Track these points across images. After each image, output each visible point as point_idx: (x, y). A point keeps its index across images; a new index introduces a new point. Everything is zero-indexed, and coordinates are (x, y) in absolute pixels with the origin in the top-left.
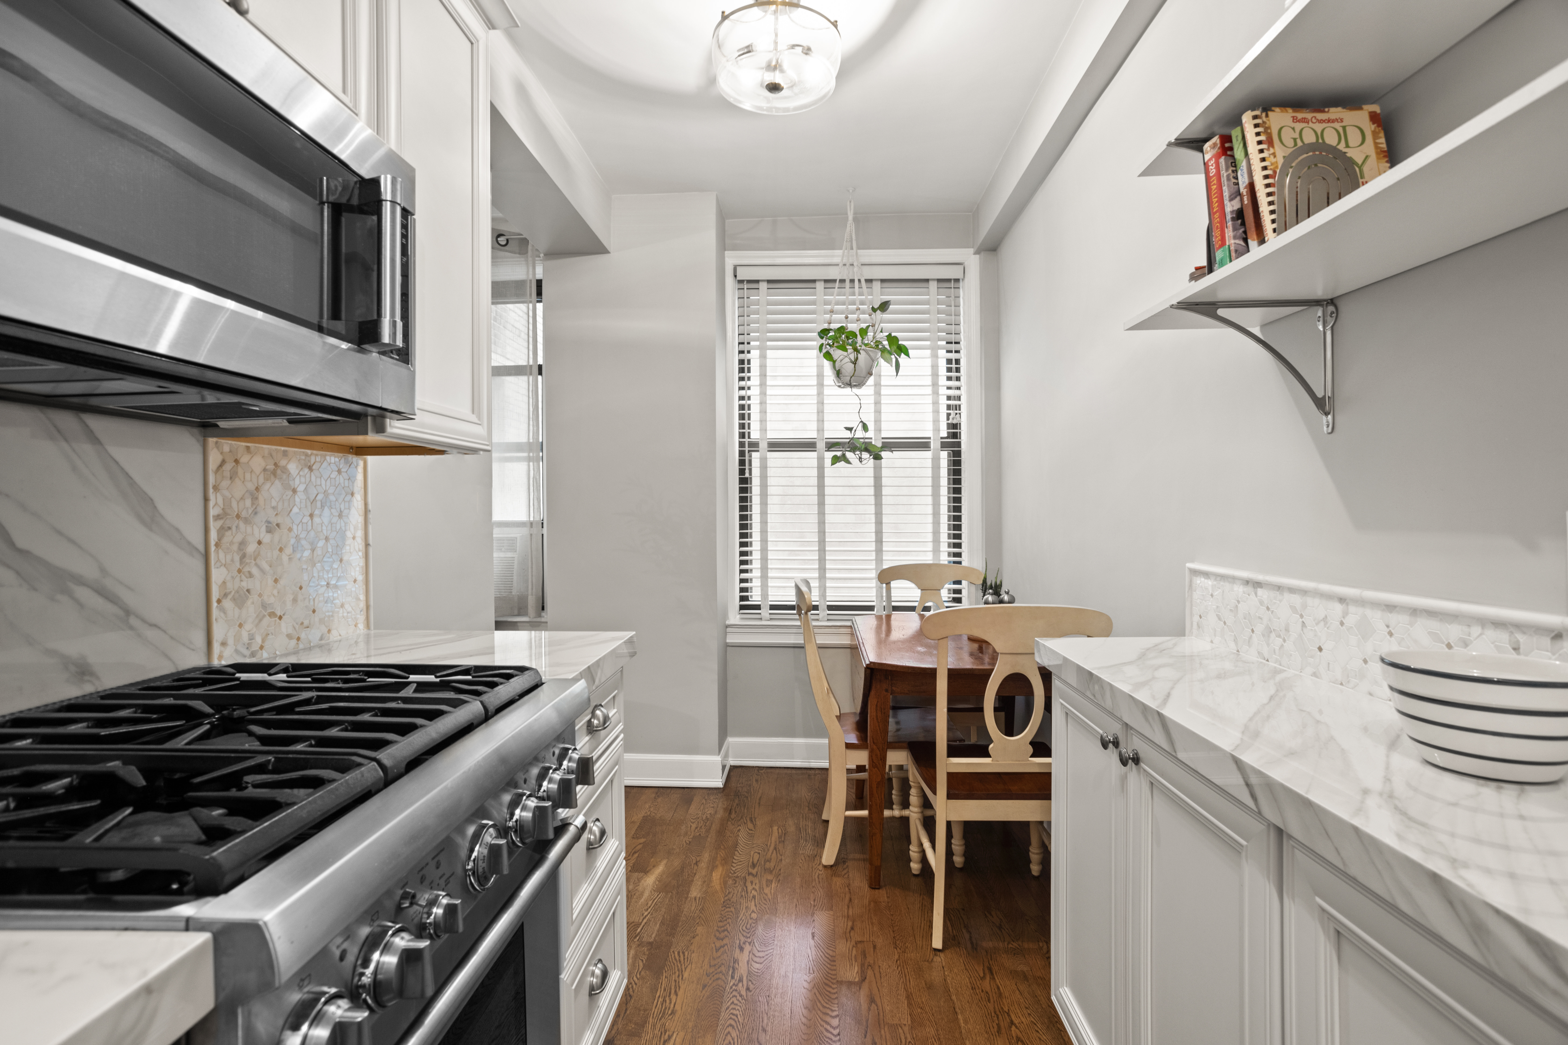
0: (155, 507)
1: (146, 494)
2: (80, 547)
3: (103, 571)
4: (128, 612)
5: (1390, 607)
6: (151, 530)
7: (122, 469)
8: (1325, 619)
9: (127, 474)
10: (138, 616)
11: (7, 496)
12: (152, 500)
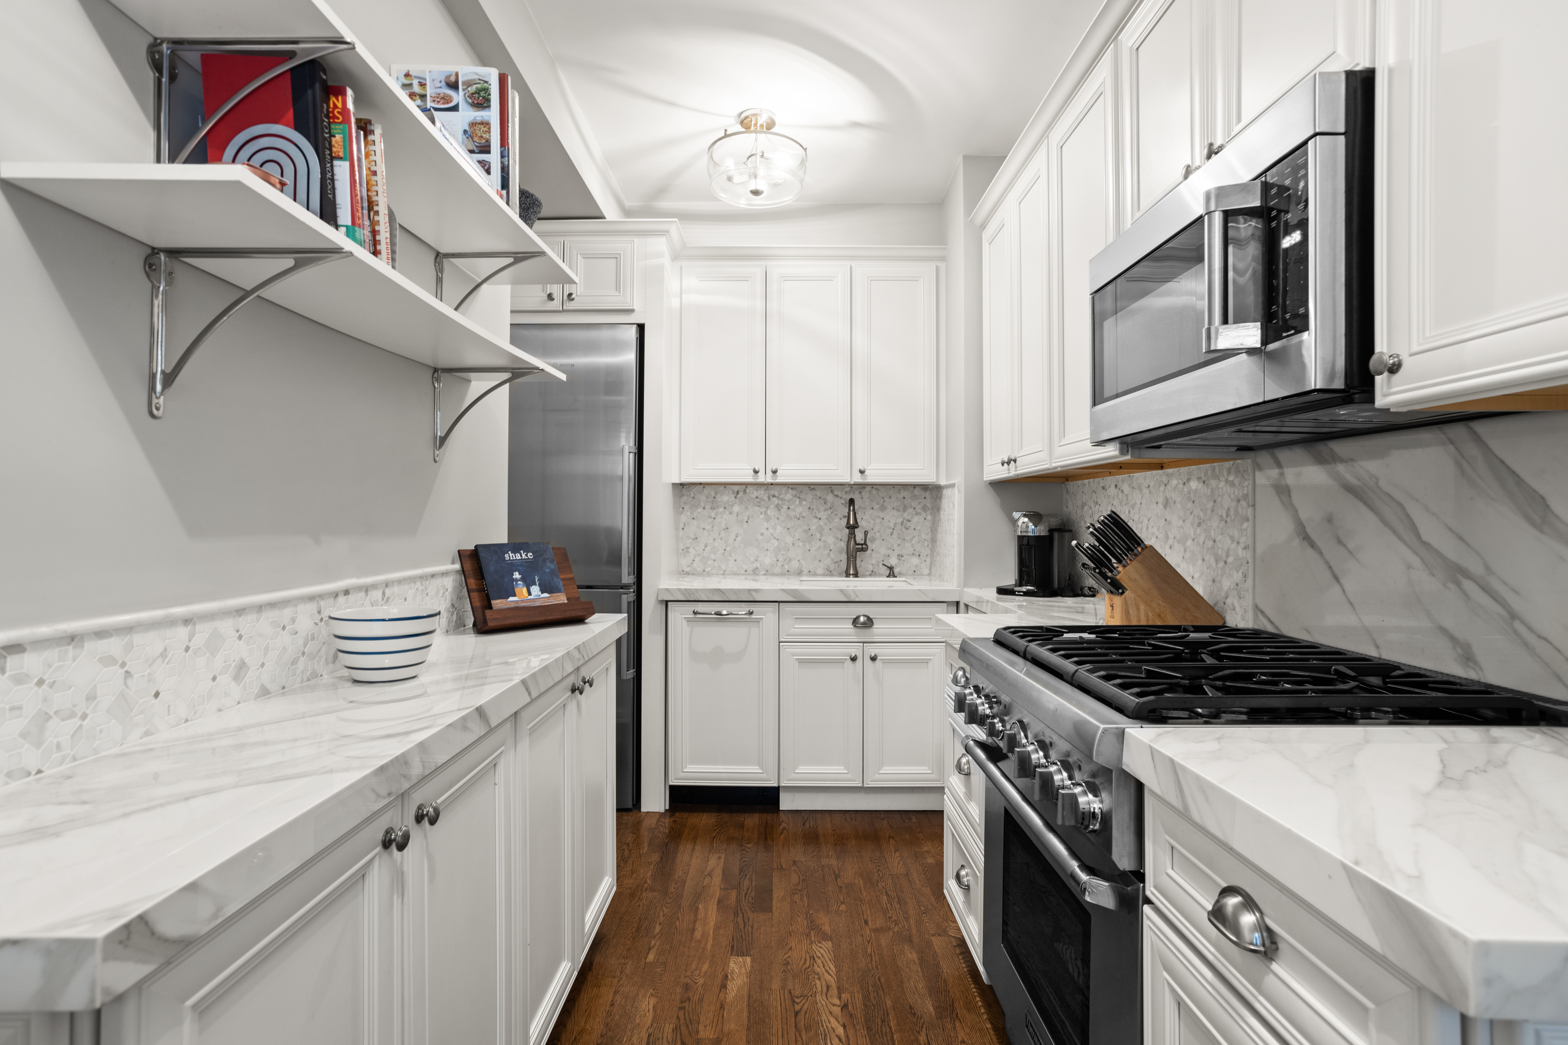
0: (1548, 506)
1: (1535, 491)
2: (1467, 544)
3: (1487, 568)
4: (1513, 616)
5: (240, 611)
6: (1542, 531)
7: (1508, 468)
8: (164, 654)
9: (1514, 472)
10: (1523, 623)
11: (1417, 500)
12: (1543, 498)
